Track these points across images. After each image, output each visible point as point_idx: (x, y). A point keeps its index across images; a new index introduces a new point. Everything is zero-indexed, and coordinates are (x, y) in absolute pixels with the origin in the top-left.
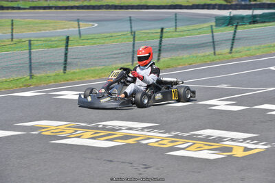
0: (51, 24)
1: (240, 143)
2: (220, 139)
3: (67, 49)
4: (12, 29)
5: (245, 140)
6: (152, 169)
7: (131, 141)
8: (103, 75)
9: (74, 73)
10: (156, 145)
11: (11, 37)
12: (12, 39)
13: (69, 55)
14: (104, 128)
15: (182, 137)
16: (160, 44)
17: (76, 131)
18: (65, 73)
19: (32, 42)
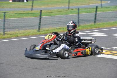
3: (96, 13)
4: (69, 4)
8: (114, 25)
11: (68, 8)
12: (69, 8)
13: (97, 15)
18: (95, 24)
19: (80, 9)
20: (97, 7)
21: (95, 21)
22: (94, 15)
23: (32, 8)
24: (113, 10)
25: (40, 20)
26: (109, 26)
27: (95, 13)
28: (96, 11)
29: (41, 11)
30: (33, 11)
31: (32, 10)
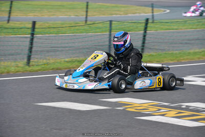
0: (123, 9)
3: (145, 32)
4: (87, 12)
8: (182, 58)
11: (84, 19)
12: (86, 21)
13: (147, 38)
14: (187, 109)
17: (160, 110)
19: (113, 22)
20: (147, 20)
21: (143, 49)
22: (142, 36)
23: (9, 17)
25: (32, 43)
26: (172, 60)
27: (142, 32)
28: (146, 29)
29: (34, 23)
30: (10, 22)
31: (8, 21)
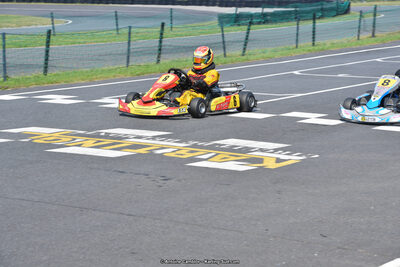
1: (271, 154)
2: (247, 150)
3: (48, 46)
5: (276, 150)
6: (172, 181)
7: (142, 151)
8: (94, 77)
9: (58, 75)
10: (173, 155)
13: (50, 53)
14: (107, 136)
15: (202, 147)
16: (161, 42)
17: (74, 139)
18: (45, 75)
20: (49, 32)
21: (46, 68)
22: (44, 53)
24: (82, 41)
27: (44, 47)
28: (48, 42)
